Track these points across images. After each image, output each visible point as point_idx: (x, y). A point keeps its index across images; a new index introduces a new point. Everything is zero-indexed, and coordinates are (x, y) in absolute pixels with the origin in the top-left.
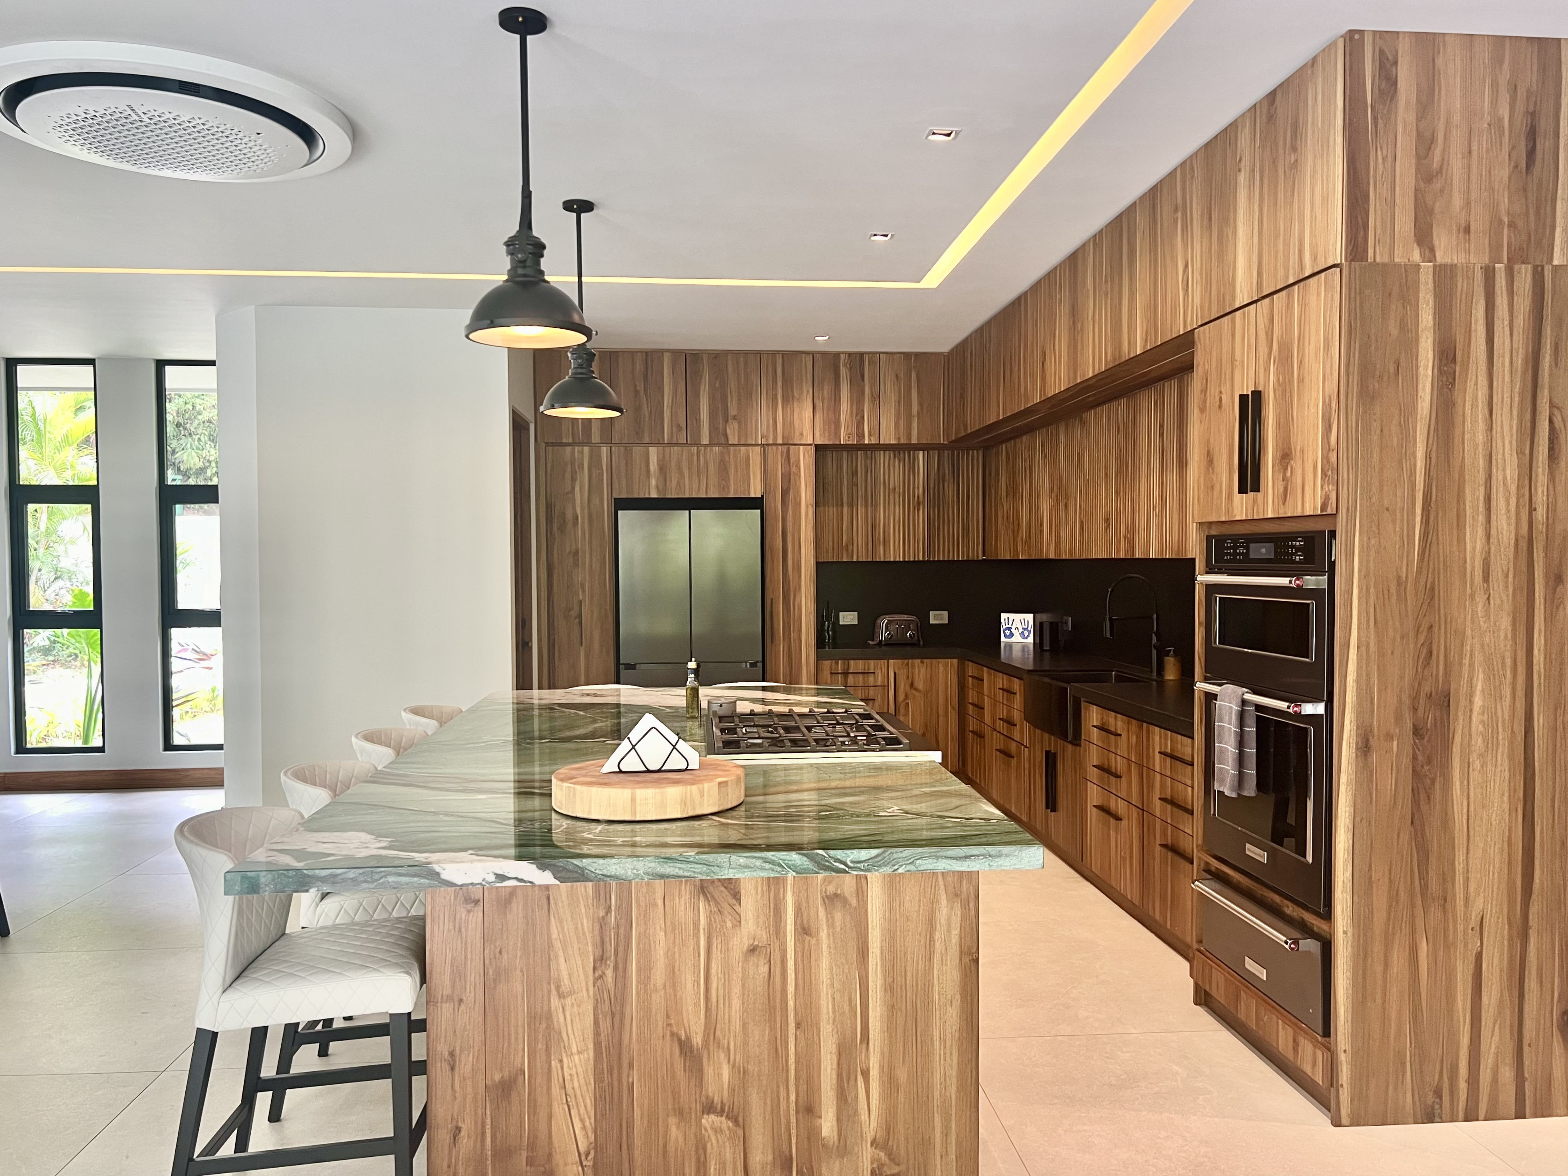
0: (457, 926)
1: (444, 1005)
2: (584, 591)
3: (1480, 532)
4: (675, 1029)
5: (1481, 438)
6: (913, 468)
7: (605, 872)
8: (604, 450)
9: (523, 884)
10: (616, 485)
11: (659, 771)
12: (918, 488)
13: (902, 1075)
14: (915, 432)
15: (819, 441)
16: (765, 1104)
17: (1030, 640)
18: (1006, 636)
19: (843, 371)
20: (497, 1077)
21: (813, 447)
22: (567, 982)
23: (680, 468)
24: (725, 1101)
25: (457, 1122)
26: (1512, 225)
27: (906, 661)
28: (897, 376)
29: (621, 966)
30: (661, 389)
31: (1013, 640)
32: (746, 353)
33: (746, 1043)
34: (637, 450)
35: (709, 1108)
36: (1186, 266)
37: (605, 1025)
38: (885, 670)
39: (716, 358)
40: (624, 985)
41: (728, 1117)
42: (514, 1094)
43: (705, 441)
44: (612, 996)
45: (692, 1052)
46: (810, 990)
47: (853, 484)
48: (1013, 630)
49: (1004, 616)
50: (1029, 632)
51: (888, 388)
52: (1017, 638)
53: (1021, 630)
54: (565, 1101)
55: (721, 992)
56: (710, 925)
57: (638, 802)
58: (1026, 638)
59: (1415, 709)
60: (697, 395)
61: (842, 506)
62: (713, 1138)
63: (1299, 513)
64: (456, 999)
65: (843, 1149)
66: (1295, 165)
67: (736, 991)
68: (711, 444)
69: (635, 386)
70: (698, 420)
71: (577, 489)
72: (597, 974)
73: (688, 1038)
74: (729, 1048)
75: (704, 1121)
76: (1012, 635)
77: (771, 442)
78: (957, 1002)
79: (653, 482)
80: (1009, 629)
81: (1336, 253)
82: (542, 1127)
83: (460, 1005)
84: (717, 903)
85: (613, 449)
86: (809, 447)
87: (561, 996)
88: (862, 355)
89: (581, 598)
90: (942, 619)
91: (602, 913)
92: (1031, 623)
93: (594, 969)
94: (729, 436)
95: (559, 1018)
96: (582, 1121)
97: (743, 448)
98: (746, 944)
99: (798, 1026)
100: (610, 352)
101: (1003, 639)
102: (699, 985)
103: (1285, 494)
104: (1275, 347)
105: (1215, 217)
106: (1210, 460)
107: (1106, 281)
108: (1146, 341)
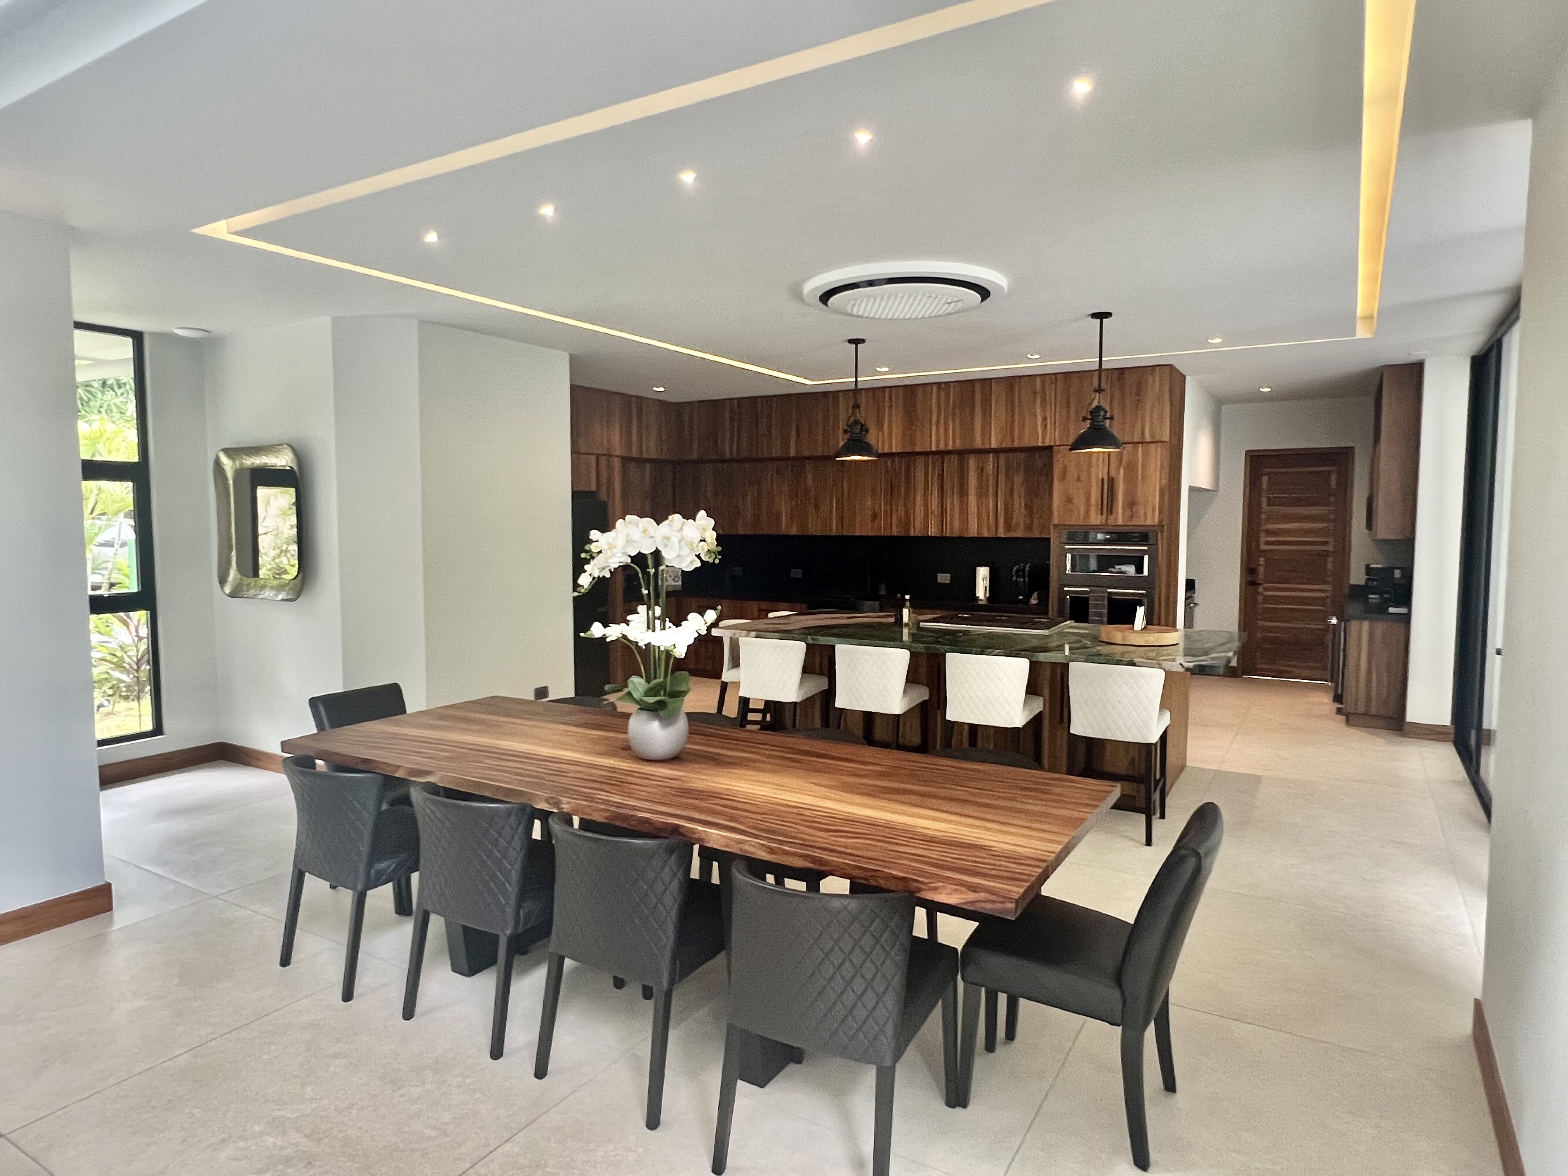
36: (1045, 418)
63: (1142, 523)
81: (1166, 437)
103: (1132, 517)
104: (1124, 463)
105: (1072, 405)
106: (1069, 500)
107: (954, 409)
108: (1001, 444)
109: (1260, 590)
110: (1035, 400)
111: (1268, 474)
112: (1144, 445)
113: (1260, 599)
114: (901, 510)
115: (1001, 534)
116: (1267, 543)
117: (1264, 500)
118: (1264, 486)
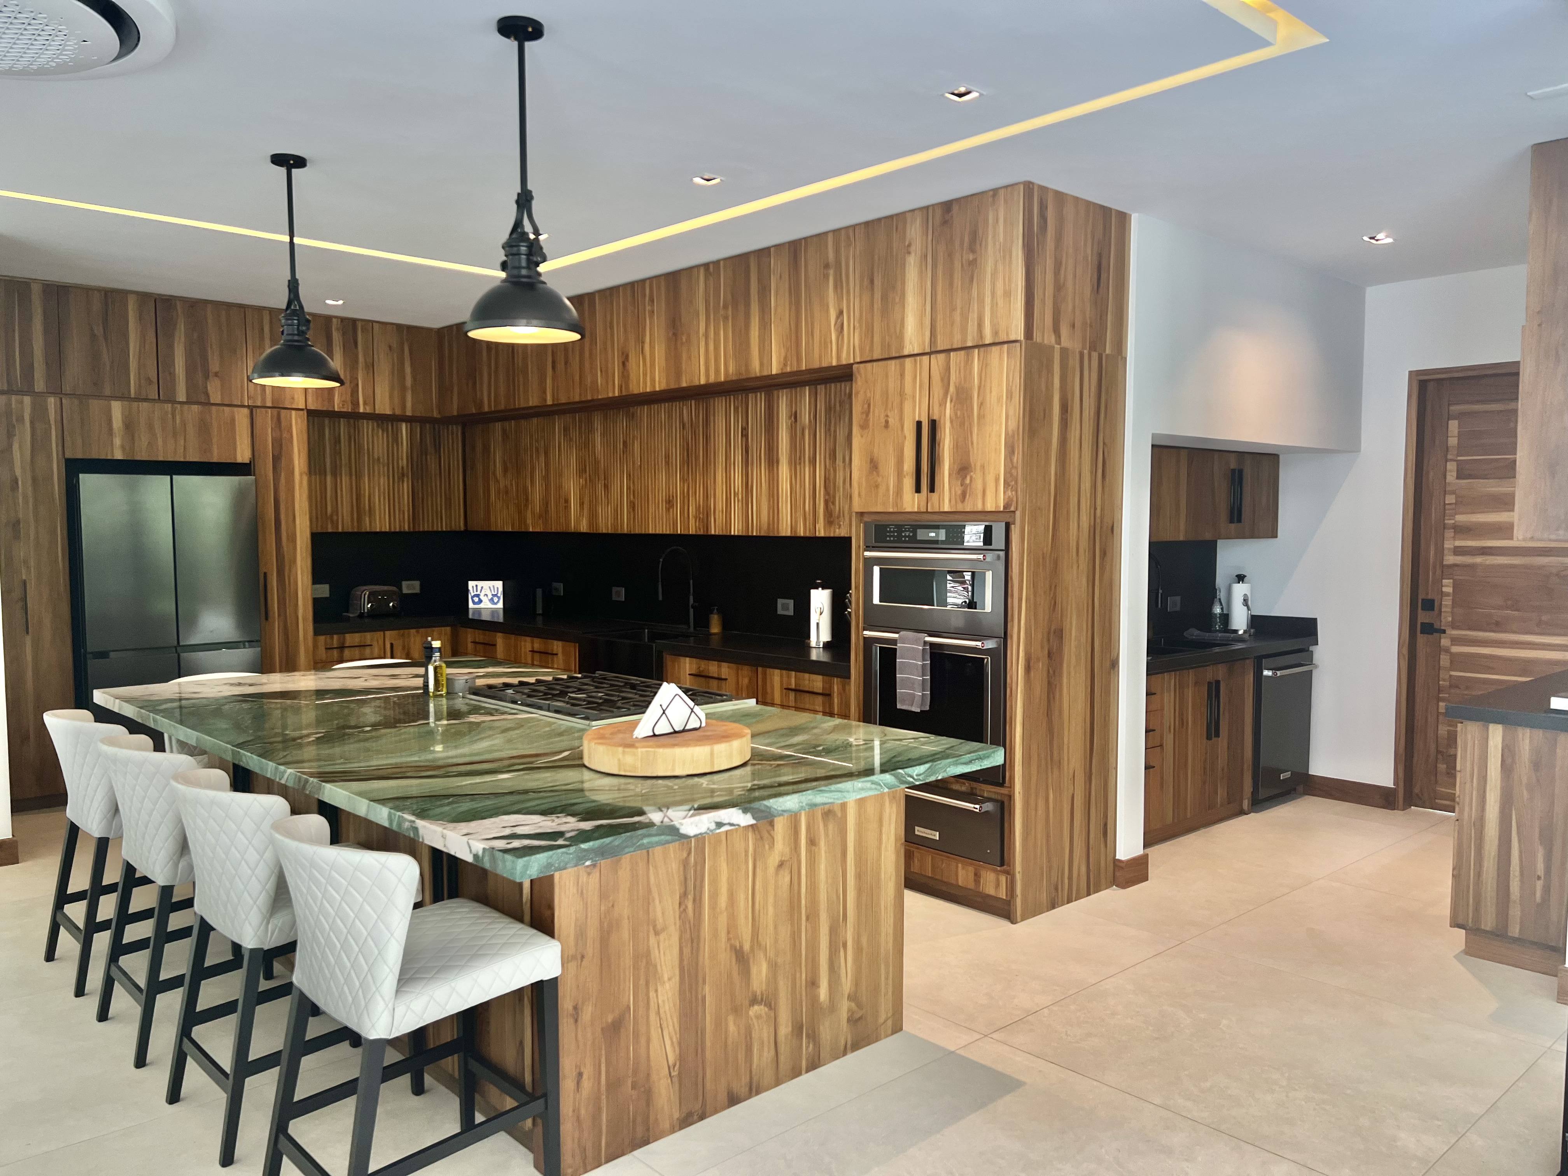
0: (580, 891)
1: (570, 964)
2: (28, 568)
3: (1076, 524)
4: (733, 941)
5: (1077, 463)
6: (396, 439)
7: (783, 808)
8: (52, 401)
9: (733, 828)
10: (68, 443)
11: (684, 731)
12: (402, 460)
13: (864, 941)
14: (409, 405)
15: (311, 407)
16: (787, 987)
17: (500, 605)
18: (474, 602)
19: (336, 336)
20: (610, 1020)
21: (305, 412)
22: (661, 920)
23: (151, 427)
24: (764, 992)
25: (580, 1069)
26: (1091, 326)
27: (402, 631)
28: (390, 347)
29: (698, 898)
30: (125, 336)
31: (482, 606)
32: (229, 306)
33: (776, 941)
34: (95, 405)
35: (754, 1001)
36: (841, 313)
37: (687, 951)
38: (381, 642)
39: (192, 307)
40: (700, 913)
41: (765, 1005)
42: (622, 1030)
43: (181, 396)
44: (692, 925)
45: (743, 957)
46: (815, 889)
47: (336, 453)
48: (482, 597)
49: (471, 584)
50: (499, 598)
51: (382, 356)
52: (486, 604)
53: (490, 597)
54: (659, 1025)
55: (762, 904)
56: (755, 851)
57: (715, 756)
58: (496, 604)
59: (1049, 640)
60: (171, 347)
61: (325, 476)
62: (756, 1024)
63: (979, 508)
64: (579, 957)
65: (833, 1007)
66: (973, 263)
67: (771, 900)
68: (188, 402)
69: (92, 330)
70: (172, 375)
71: (16, 447)
72: (682, 909)
73: (741, 947)
74: (766, 948)
75: (751, 1013)
76: (480, 601)
77: (259, 404)
78: (893, 878)
79: (117, 442)
80: (478, 596)
81: (1017, 331)
82: (643, 1051)
83: (582, 961)
84: (759, 832)
85: (64, 401)
86: (301, 412)
87: (657, 933)
88: (354, 321)
89: (24, 577)
90: (414, 589)
91: (685, 855)
92: (501, 589)
93: (680, 904)
94: (211, 394)
95: (655, 953)
96: (671, 1039)
97: (226, 409)
98: (776, 863)
99: (807, 919)
100: (58, 286)
101: (471, 605)
102: (748, 901)
103: (964, 495)
104: (952, 389)
105: (878, 282)
106: (874, 465)
107: (725, 307)
108: (785, 365)
109: (1445, 642)
110: (826, 277)
111: (1460, 416)
112: (982, 349)
113: (1445, 660)
114: (700, 493)
115: (821, 532)
116: (1458, 551)
117: (1451, 467)
118: (1453, 441)
